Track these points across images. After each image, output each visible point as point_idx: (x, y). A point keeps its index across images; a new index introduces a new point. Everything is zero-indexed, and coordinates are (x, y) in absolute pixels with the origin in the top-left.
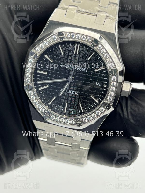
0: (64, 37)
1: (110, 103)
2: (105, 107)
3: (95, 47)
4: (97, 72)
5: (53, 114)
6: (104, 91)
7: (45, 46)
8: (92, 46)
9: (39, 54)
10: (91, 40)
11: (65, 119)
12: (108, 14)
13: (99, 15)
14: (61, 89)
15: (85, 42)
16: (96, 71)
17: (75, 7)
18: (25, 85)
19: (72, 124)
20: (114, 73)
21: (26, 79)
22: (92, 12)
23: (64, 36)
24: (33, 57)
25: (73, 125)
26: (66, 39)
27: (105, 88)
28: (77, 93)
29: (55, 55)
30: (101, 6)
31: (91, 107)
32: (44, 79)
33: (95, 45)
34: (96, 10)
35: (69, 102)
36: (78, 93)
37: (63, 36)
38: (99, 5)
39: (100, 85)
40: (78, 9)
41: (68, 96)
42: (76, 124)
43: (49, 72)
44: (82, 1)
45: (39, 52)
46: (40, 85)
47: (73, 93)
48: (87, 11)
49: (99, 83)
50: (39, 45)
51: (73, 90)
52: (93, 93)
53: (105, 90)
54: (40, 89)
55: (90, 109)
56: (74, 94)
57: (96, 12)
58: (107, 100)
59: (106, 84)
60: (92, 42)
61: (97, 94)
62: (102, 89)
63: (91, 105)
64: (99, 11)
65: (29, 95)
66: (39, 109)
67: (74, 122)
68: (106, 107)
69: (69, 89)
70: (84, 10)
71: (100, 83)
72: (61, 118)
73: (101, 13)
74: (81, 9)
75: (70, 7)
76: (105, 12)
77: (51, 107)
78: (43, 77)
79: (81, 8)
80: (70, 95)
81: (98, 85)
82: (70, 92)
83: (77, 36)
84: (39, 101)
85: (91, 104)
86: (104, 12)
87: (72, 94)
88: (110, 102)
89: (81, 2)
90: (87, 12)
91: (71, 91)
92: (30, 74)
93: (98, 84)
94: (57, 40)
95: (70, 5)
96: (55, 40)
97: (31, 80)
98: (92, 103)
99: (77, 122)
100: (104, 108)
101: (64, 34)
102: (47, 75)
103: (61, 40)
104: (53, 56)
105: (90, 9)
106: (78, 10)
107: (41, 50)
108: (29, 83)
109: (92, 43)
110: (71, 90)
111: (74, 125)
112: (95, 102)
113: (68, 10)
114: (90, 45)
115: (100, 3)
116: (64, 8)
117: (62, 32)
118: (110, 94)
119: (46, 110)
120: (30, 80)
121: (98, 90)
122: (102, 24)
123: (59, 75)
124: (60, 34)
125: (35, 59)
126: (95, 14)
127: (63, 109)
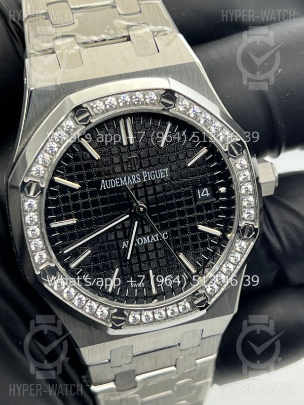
0: (91, 115)
1: (253, 223)
2: (245, 237)
3: (172, 108)
4: (191, 166)
5: (131, 310)
6: (223, 203)
7: (51, 157)
8: (164, 109)
9: (45, 182)
10: (157, 97)
11: (164, 308)
12: (151, 26)
13: (134, 35)
14: (124, 243)
15: (144, 107)
16: (189, 165)
17: (69, 40)
18: (38, 273)
19: (185, 312)
20: (236, 152)
21: (35, 255)
22: (115, 36)
23: (90, 113)
24: (32, 194)
25: (189, 312)
26: (97, 119)
27: (223, 195)
28: (165, 235)
29: (79, 168)
30: (124, 15)
31: (207, 253)
32: (74, 238)
33: (171, 105)
34: (121, 28)
35: (154, 264)
36: (167, 233)
37: (88, 114)
38: (120, 14)
39: (208, 194)
40: (79, 40)
41: (147, 251)
42: (193, 307)
43: (77, 216)
44: (76, 20)
45: (42, 177)
46: (70, 257)
47: (156, 239)
48: (103, 36)
49: (204, 190)
50: (36, 161)
51: (153, 232)
52: (201, 219)
53: (225, 198)
54: (73, 266)
55: (207, 259)
56: (158, 240)
57: (122, 32)
58: (244, 219)
59: (221, 185)
60: (163, 100)
61: (210, 216)
62: (218, 199)
63: (208, 248)
64: (128, 28)
65: (55, 291)
66: (94, 314)
67: (188, 305)
68: (248, 236)
69: (144, 234)
70: (95, 38)
71: (206, 189)
72: (155, 311)
73: (136, 29)
74: (85, 39)
75: (59, 42)
76: (143, 23)
77: (114, 297)
78: (68, 235)
79: (84, 35)
80: (151, 248)
81: (202, 195)
82: (146, 240)
83: (120, 101)
84: (86, 296)
85: (205, 245)
86: (139, 24)
87: (155, 243)
88: (253, 221)
89: (74, 23)
90: (104, 40)
91: (148, 237)
92: (40, 239)
93: (204, 194)
94: (75, 130)
95: (54, 40)
96: (72, 130)
97: (49, 254)
98: (207, 242)
99: (196, 302)
100: (244, 240)
101: (87, 108)
102: (78, 225)
103: (86, 125)
104: (75, 174)
105: (106, 31)
106: (79, 42)
107: (46, 169)
108: (45, 262)
109: (162, 102)
110: (148, 234)
111: (191, 311)
112: (212, 236)
113: (57, 52)
114: (157, 108)
115: (118, 8)
116: (45, 52)
117: (80, 106)
118: (245, 204)
119: (111, 308)
120: (45, 256)
121: (208, 206)
122: (155, 53)
123: (106, 210)
124: (78, 110)
125: (37, 198)
126: (124, 37)
127: (145, 287)
